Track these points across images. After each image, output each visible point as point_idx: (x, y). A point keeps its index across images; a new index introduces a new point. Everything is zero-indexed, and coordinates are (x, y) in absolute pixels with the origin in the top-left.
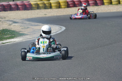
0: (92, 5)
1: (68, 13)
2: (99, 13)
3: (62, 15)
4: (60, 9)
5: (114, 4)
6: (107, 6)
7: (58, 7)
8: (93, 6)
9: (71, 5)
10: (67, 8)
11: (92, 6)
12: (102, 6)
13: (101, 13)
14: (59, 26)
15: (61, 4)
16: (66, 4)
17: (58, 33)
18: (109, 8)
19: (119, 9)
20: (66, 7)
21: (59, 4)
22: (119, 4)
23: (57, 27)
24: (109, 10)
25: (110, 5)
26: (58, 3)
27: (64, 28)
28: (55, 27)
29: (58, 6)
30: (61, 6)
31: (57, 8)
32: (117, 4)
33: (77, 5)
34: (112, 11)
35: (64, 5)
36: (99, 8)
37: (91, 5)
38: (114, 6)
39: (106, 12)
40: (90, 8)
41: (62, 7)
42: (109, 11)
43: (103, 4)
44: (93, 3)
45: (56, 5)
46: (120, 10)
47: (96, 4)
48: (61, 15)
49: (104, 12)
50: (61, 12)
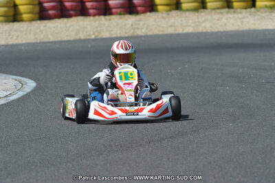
0: (118, 10)
1: (42, 37)
2: (141, 36)
3: (24, 42)
4: (16, 25)
5: (187, 10)
6: (165, 15)
7: (12, 18)
8: (120, 14)
9: (51, 12)
10: (39, 22)
11: (116, 14)
12: (148, 14)
13: (146, 36)
14: (14, 77)
15: (22, 8)
16: (37, 9)
17: (12, 98)
18: (172, 20)
19: (203, 25)
20: (37, 16)
21: (12, 9)
22: (202, 10)
23: (11, 81)
24: (171, 26)
25: (174, 13)
26: (12, 5)
27: (30, 85)
28: (4, 81)
29: (12, 13)
30: (21, 14)
31: (7, 21)
32: (196, 10)
33: (72, 12)
34: (180, 31)
35: (31, 13)
36: (140, 20)
37: (114, 10)
38: (187, 14)
39: (161, 33)
40: (110, 20)
41: (25, 16)
42: (170, 31)
43: (151, 7)
44: (122, 6)
45: (6, 12)
46: (205, 28)
47: (130, 9)
48: (19, 41)
49: (156, 32)
50: (22, 32)
